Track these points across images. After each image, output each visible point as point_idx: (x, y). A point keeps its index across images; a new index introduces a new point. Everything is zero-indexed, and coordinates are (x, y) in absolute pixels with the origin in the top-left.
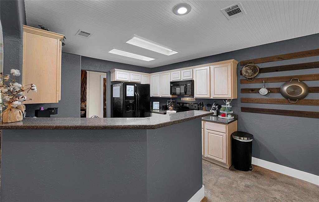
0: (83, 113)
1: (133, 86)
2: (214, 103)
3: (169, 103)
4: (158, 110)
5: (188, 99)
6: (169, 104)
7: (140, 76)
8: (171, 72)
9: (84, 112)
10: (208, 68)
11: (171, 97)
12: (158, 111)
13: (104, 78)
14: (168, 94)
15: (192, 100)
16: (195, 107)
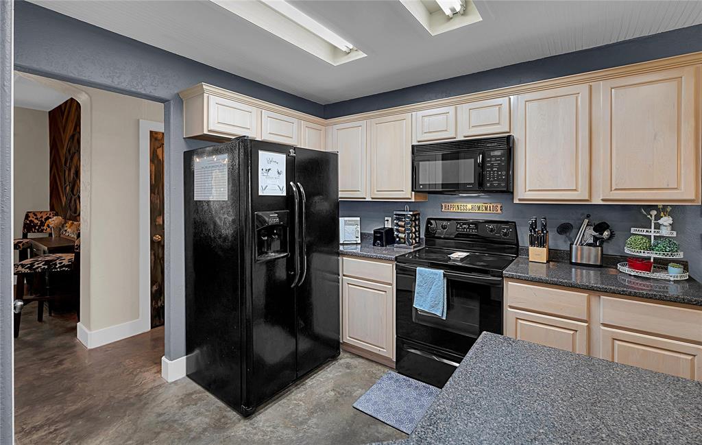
0: (65, 262)
1: (284, 156)
2: (586, 221)
3: (400, 220)
4: (355, 244)
5: (469, 206)
6: (400, 226)
7: (295, 125)
8: (414, 110)
9: (71, 256)
10: (585, 88)
11: (413, 201)
12: (358, 249)
13: (151, 132)
14: (403, 191)
15: (486, 209)
16: (505, 234)
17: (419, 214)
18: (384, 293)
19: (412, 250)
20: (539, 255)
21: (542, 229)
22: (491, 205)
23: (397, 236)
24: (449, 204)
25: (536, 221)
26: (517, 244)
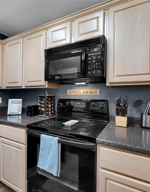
3: (42, 100)
4: (19, 115)
5: (82, 91)
6: (42, 104)
11: (47, 87)
14: (40, 81)
15: (91, 93)
16: (102, 108)
17: (54, 97)
18: (20, 150)
19: (48, 118)
20: (122, 122)
21: (124, 104)
22: (94, 90)
23: (40, 109)
24: (71, 91)
25: (120, 98)
26: (108, 114)
